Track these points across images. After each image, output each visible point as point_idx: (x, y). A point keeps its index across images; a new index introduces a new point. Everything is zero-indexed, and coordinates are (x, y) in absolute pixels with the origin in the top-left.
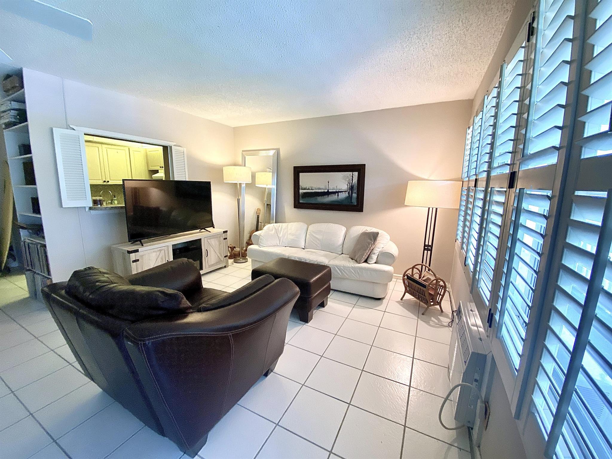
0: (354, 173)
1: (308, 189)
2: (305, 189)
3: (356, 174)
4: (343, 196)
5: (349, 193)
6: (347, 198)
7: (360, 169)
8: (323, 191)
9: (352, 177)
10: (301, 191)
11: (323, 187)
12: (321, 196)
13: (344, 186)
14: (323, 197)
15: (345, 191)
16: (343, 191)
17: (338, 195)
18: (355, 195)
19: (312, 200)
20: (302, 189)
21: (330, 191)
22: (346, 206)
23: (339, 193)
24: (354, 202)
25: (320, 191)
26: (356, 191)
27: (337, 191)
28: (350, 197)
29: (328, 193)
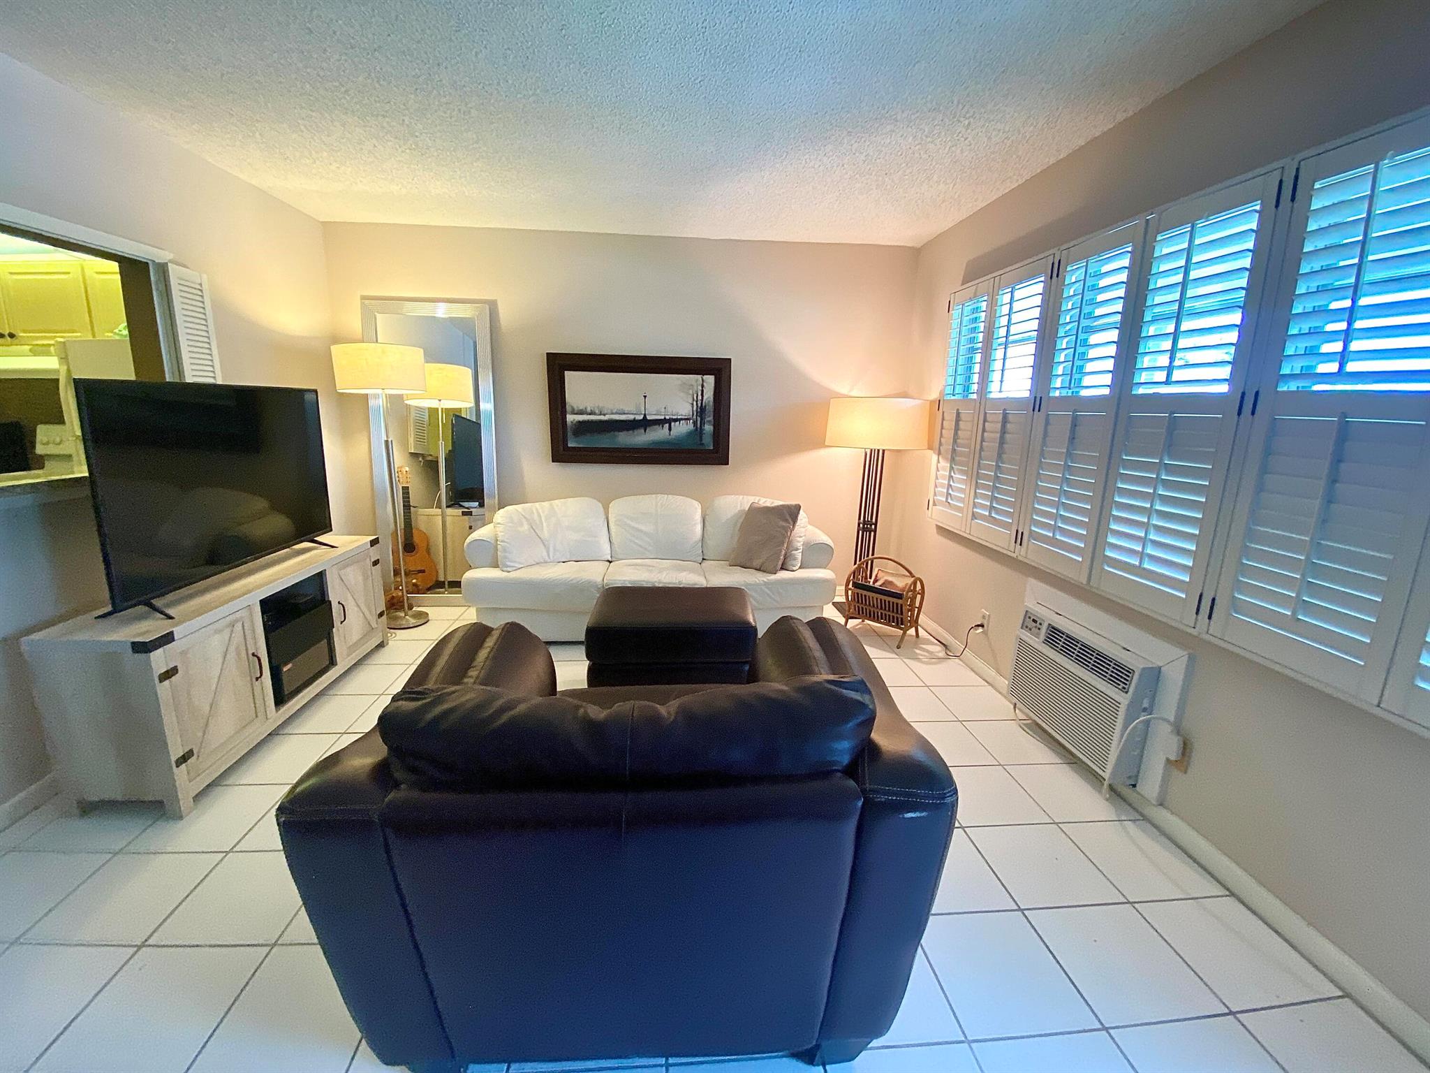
0: (705, 377)
1: (592, 413)
2: (581, 413)
3: (710, 380)
4: (681, 429)
5: (695, 423)
6: (690, 434)
7: (719, 369)
8: (631, 417)
9: (703, 386)
10: (570, 418)
11: (632, 408)
12: (628, 430)
13: (684, 408)
14: (631, 432)
15: (685, 419)
16: (682, 419)
17: (670, 429)
18: (708, 428)
19: (603, 441)
20: (574, 413)
21: (648, 418)
22: (690, 451)
23: (673, 424)
24: (708, 443)
25: (623, 417)
26: (711, 418)
27: (667, 417)
28: (698, 431)
29: (645, 424)
